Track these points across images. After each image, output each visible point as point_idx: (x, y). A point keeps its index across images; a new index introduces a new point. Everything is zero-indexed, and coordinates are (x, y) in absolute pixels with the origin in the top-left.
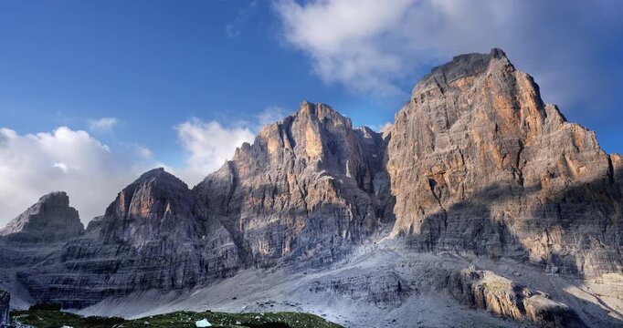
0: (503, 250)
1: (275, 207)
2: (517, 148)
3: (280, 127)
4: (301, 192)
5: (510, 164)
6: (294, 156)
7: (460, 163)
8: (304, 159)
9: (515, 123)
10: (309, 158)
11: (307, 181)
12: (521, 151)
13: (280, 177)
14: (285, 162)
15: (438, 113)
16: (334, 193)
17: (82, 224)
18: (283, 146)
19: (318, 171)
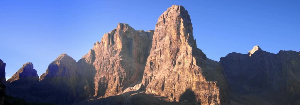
0: (162, 91)
1: (104, 71)
2: (176, 51)
3: (109, 35)
4: (112, 65)
5: (173, 58)
6: (113, 49)
7: (160, 56)
8: (116, 50)
9: (177, 41)
10: (118, 50)
11: (115, 60)
12: (177, 52)
13: (107, 58)
14: (109, 51)
15: (160, 33)
16: (121, 66)
17: (38, 77)
18: (110, 44)
19: (119, 56)
